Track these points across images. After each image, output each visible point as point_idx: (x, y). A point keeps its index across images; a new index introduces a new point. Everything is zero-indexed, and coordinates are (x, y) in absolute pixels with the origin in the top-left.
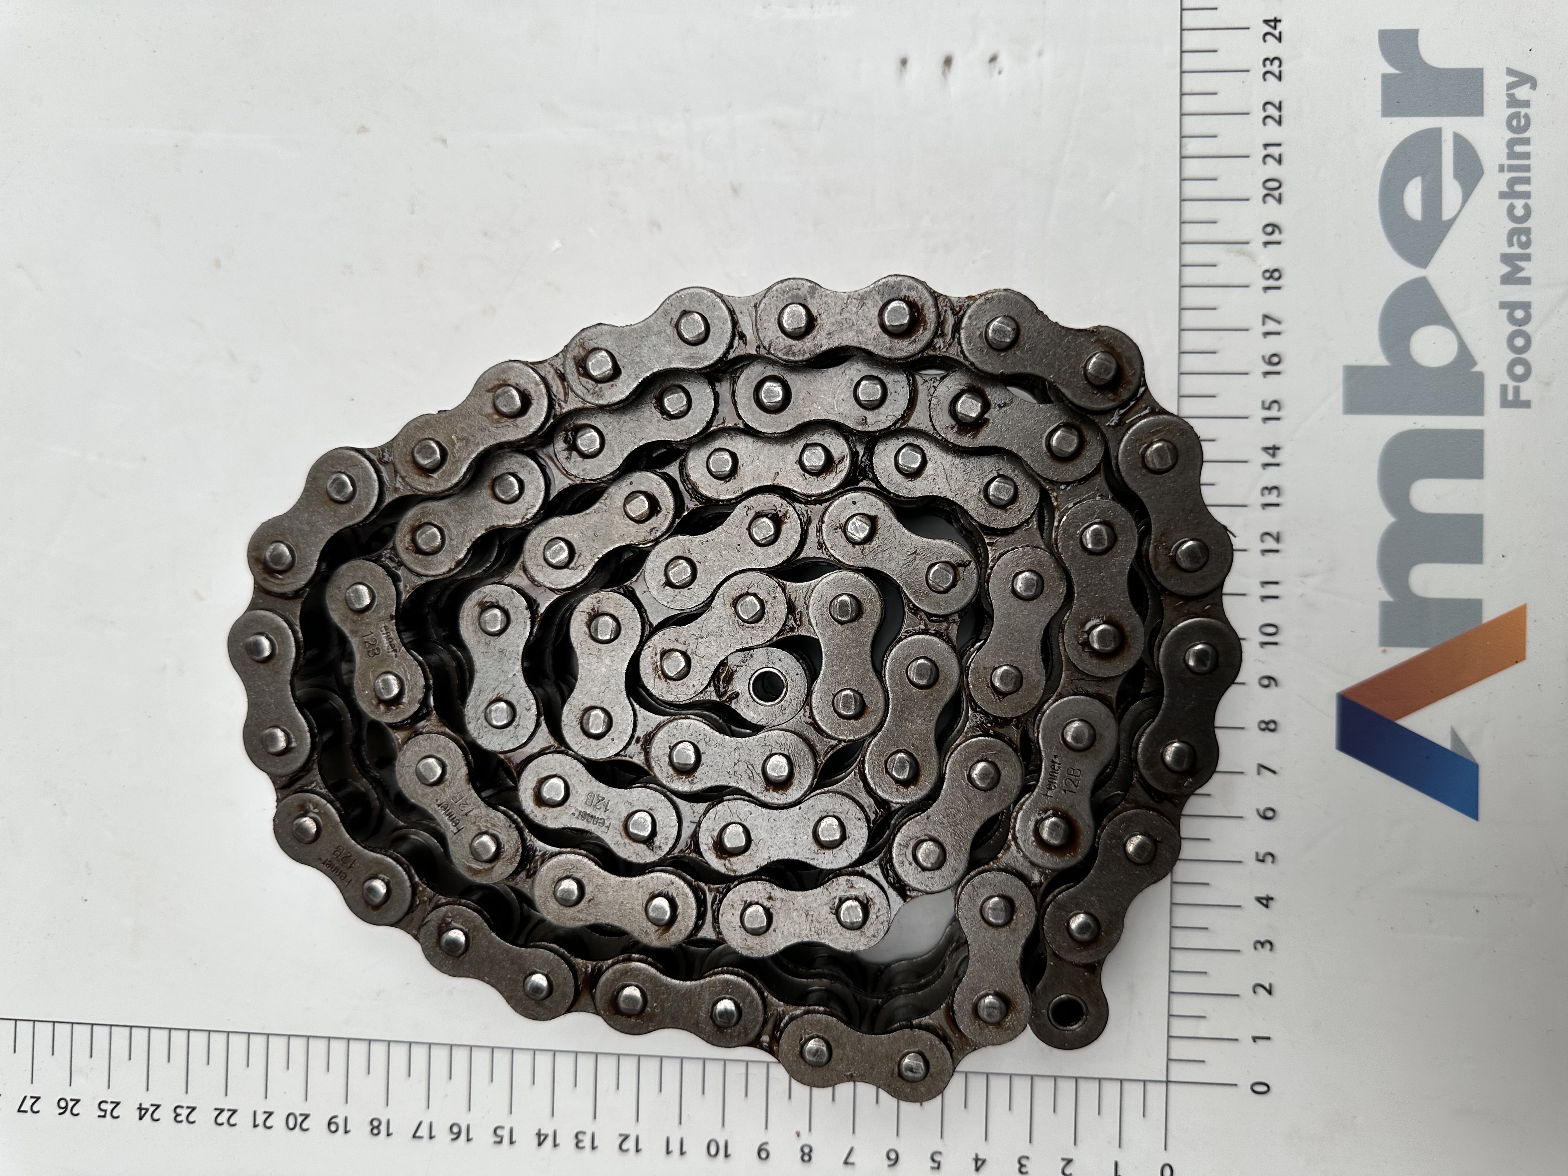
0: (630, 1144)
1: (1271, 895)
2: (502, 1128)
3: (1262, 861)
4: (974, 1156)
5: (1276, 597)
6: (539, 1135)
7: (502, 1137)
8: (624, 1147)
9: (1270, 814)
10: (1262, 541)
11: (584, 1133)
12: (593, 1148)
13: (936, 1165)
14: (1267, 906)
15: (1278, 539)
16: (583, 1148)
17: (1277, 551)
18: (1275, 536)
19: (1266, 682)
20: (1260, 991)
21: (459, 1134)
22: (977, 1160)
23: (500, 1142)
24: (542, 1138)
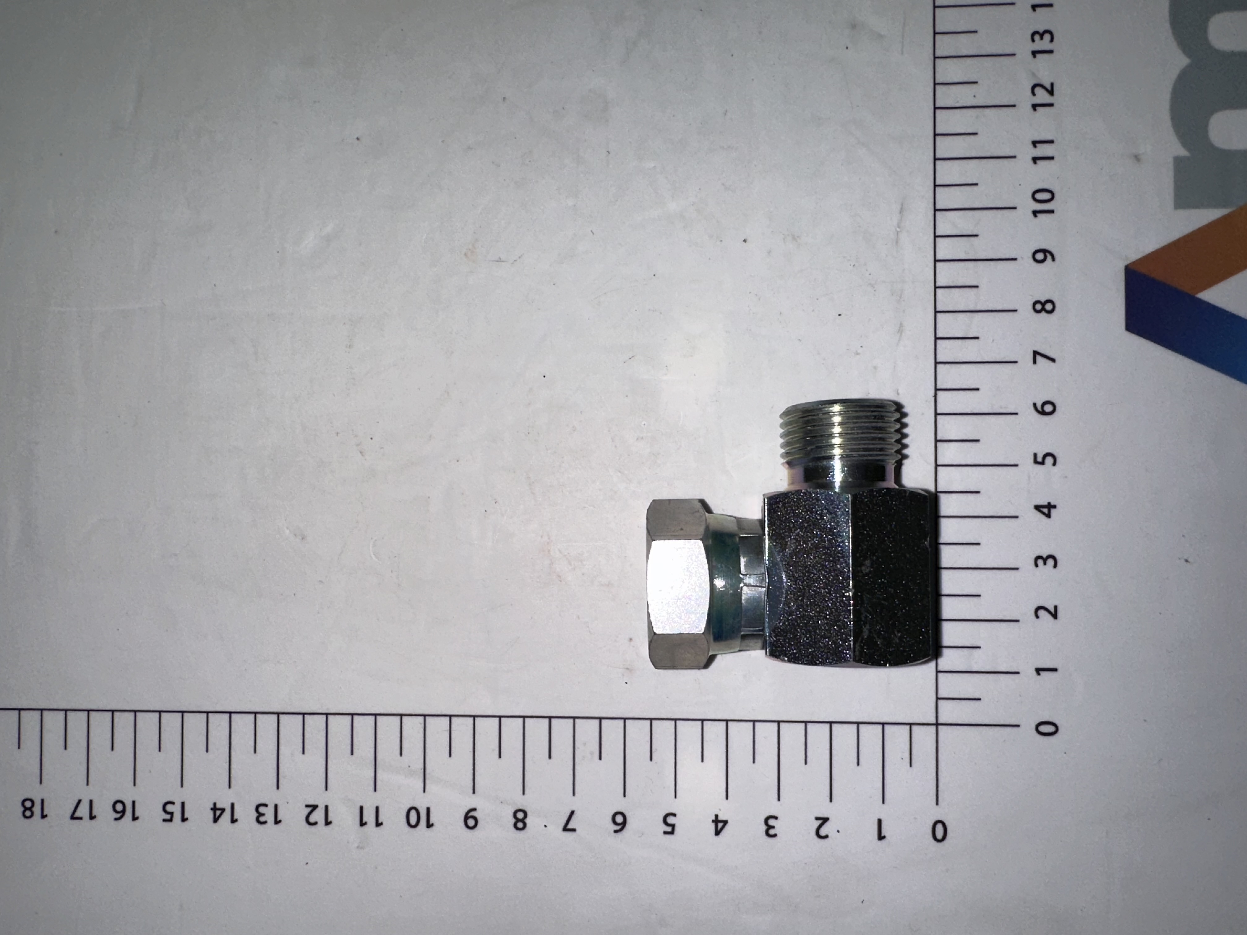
0: (318, 816)
1: (1052, 504)
2: (173, 803)
3: (1043, 463)
4: (714, 818)
5: (1052, 158)
6: (214, 809)
7: (172, 814)
8: (312, 819)
9: (1048, 408)
10: (1034, 94)
11: (266, 805)
12: (277, 822)
13: (669, 829)
14: (1048, 516)
15: (1051, 92)
16: (265, 822)
17: (1051, 105)
18: (1049, 87)
19: (1040, 256)
20: (1041, 613)
21: (123, 812)
22: (716, 821)
23: (171, 820)
24: (218, 813)
